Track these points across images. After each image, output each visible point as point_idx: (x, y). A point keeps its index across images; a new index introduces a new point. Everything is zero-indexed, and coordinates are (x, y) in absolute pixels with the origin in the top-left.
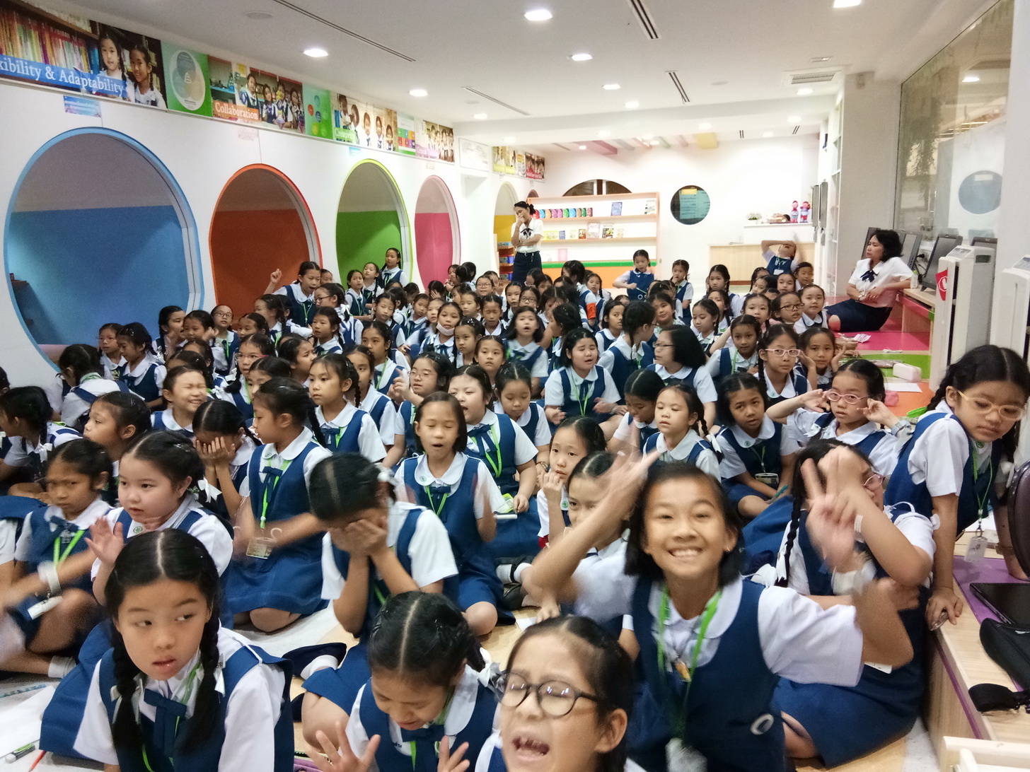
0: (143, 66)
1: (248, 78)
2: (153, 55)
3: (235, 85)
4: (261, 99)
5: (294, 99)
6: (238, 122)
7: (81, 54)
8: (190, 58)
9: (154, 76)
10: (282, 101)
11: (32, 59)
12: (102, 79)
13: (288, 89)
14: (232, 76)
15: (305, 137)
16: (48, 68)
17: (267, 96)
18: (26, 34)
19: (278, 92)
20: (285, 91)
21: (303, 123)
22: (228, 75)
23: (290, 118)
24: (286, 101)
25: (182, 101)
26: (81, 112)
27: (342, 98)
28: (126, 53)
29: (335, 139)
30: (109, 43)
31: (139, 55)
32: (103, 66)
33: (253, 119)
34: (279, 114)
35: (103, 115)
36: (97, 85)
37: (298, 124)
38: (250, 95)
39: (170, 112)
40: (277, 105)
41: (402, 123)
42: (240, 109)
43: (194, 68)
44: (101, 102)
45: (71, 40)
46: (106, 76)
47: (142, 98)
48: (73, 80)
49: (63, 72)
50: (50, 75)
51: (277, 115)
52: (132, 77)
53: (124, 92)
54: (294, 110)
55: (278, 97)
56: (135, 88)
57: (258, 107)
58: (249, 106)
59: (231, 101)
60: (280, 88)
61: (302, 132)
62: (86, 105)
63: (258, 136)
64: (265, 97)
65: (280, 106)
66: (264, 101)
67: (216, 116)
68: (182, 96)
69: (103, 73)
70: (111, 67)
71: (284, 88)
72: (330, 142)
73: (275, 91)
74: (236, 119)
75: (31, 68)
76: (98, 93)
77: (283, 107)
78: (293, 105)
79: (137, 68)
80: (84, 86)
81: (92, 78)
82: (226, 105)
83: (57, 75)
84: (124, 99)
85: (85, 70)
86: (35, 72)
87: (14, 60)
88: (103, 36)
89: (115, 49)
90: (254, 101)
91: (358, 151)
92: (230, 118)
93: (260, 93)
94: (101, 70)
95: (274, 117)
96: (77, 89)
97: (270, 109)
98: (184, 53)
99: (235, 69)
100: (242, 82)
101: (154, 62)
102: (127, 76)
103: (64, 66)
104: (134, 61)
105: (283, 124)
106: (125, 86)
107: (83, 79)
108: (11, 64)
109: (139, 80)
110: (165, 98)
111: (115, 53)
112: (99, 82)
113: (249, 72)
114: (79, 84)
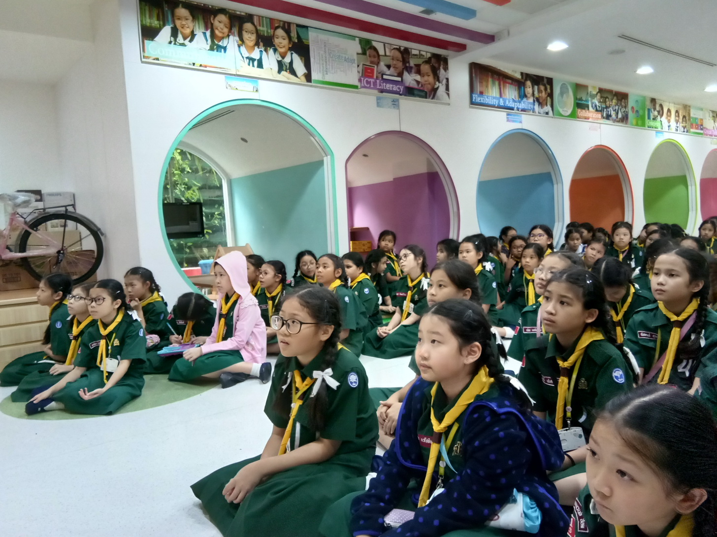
0: (544, 93)
1: (597, 94)
2: (548, 87)
3: (590, 99)
4: (604, 106)
5: (623, 104)
6: (589, 120)
7: (515, 90)
8: (567, 86)
9: (548, 98)
10: (616, 106)
11: (495, 96)
12: (524, 102)
13: (620, 98)
14: (588, 94)
15: (628, 127)
16: (501, 100)
17: (607, 103)
18: (494, 84)
19: (614, 101)
20: (618, 100)
21: (627, 118)
22: (586, 93)
23: (620, 116)
24: (618, 106)
25: (561, 111)
26: (513, 121)
27: (653, 101)
28: (536, 87)
29: (646, 126)
30: (529, 83)
31: (542, 88)
32: (525, 96)
33: (599, 118)
34: (613, 114)
35: (523, 122)
36: (522, 105)
37: (624, 119)
38: (597, 104)
39: (555, 118)
40: (613, 108)
41: (694, 113)
42: (591, 113)
43: (568, 92)
44: (523, 116)
45: (511, 84)
46: (526, 101)
47: (542, 111)
48: (511, 104)
49: (507, 101)
50: (502, 104)
51: (612, 114)
52: (538, 100)
53: (534, 109)
54: (623, 110)
55: (614, 104)
56: (539, 105)
57: (601, 111)
58: (597, 110)
59: (587, 109)
60: (615, 98)
61: (626, 124)
62: (516, 117)
63: (600, 128)
64: (606, 104)
65: (614, 109)
66: (605, 106)
67: (578, 118)
68: (561, 107)
69: (525, 99)
70: (529, 95)
71: (617, 98)
72: (643, 129)
73: (612, 100)
74: (588, 119)
75: (494, 100)
76: (522, 111)
77: (616, 109)
78: (622, 107)
79: (540, 95)
80: (516, 107)
81: (520, 102)
82: (584, 111)
83: (505, 103)
84: (533, 112)
85: (517, 99)
86: (495, 102)
87: (487, 98)
88: (526, 80)
89: (531, 86)
90: (599, 107)
91: (662, 134)
92: (586, 118)
93: (602, 102)
94: (524, 98)
95: (610, 116)
96: (512, 109)
97: (608, 111)
98: (565, 84)
99: (590, 89)
100: (593, 97)
101: (549, 90)
102: (535, 100)
103: (508, 98)
104: (539, 91)
105: (615, 120)
106: (534, 105)
107: (516, 104)
108: (486, 99)
109: (541, 101)
110: (553, 110)
111: (531, 88)
112: (523, 104)
113: (598, 91)
114: (513, 106)
